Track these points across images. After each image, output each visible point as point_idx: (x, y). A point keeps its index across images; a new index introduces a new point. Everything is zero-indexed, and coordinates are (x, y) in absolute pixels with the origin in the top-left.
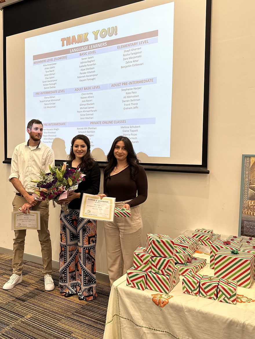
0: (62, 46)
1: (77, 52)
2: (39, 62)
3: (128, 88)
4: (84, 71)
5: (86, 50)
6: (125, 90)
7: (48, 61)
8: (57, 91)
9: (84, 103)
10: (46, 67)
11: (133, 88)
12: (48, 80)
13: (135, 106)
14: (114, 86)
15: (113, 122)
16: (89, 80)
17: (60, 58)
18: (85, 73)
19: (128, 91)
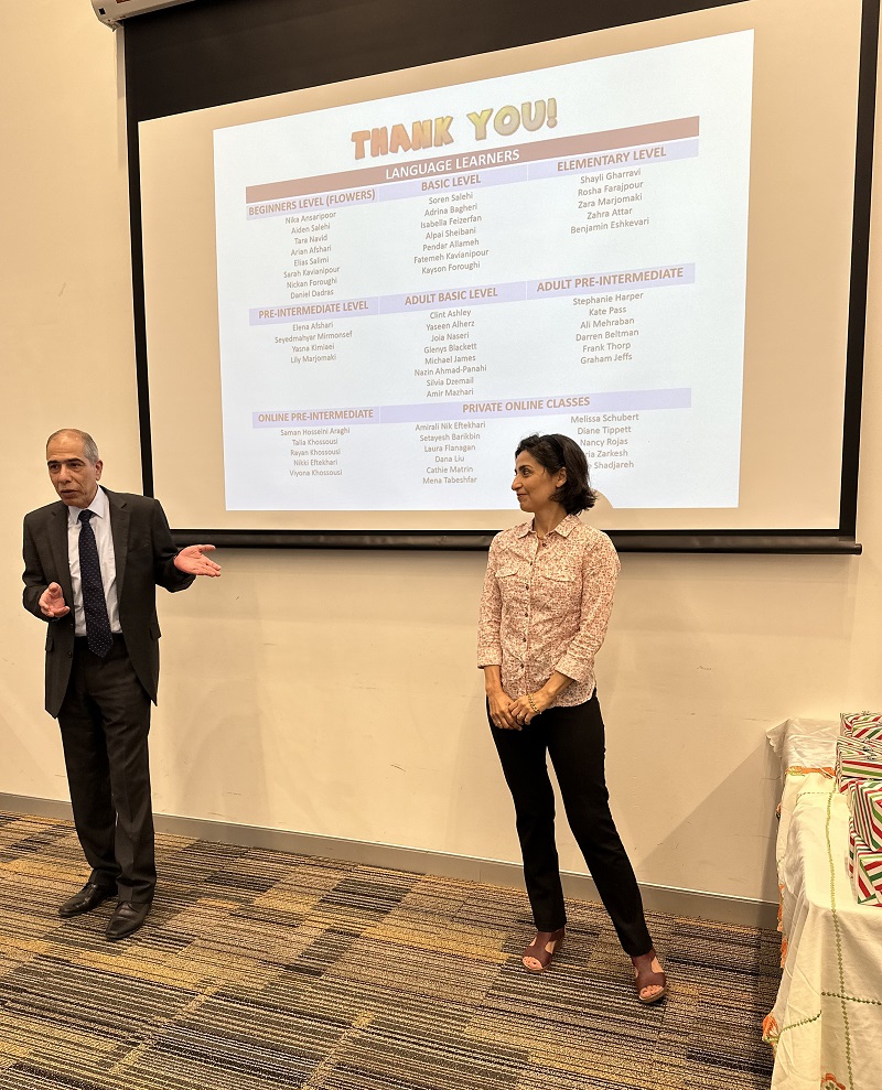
0: (357, 158)
1: (410, 177)
2: (271, 209)
3: (595, 296)
4: (436, 242)
5: (445, 172)
6: (588, 302)
7: (304, 205)
8: (341, 307)
9: (440, 344)
10: (296, 225)
11: (613, 295)
12: (305, 267)
13: (621, 352)
14: (545, 287)
15: (545, 403)
16: (455, 268)
17: (350, 197)
18: (443, 247)
19: (596, 306)
